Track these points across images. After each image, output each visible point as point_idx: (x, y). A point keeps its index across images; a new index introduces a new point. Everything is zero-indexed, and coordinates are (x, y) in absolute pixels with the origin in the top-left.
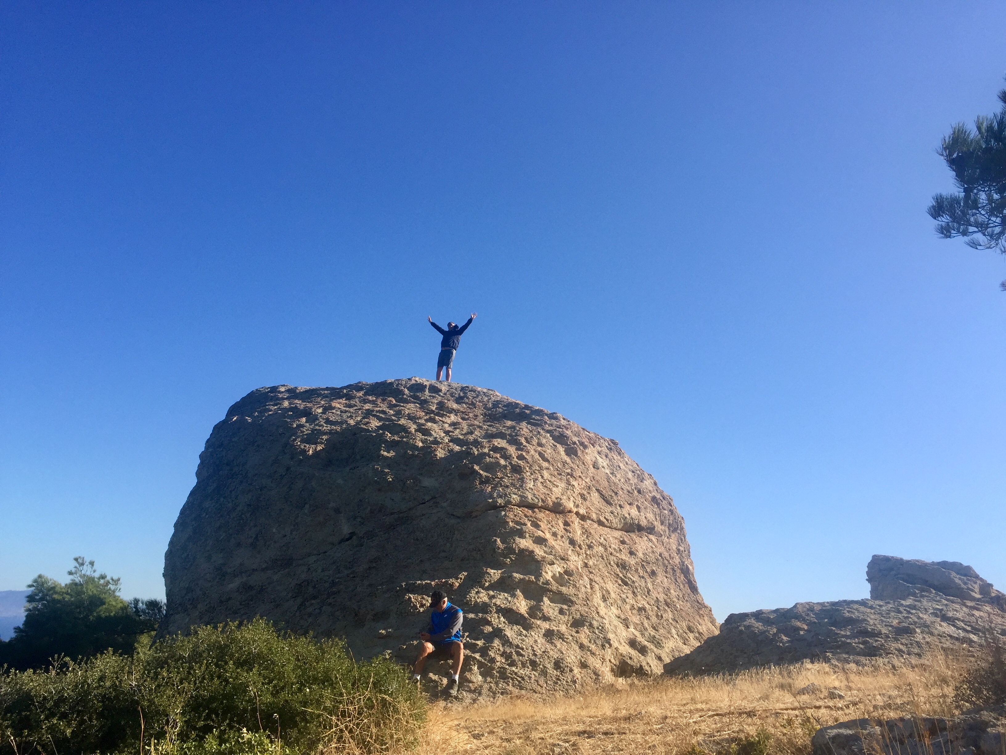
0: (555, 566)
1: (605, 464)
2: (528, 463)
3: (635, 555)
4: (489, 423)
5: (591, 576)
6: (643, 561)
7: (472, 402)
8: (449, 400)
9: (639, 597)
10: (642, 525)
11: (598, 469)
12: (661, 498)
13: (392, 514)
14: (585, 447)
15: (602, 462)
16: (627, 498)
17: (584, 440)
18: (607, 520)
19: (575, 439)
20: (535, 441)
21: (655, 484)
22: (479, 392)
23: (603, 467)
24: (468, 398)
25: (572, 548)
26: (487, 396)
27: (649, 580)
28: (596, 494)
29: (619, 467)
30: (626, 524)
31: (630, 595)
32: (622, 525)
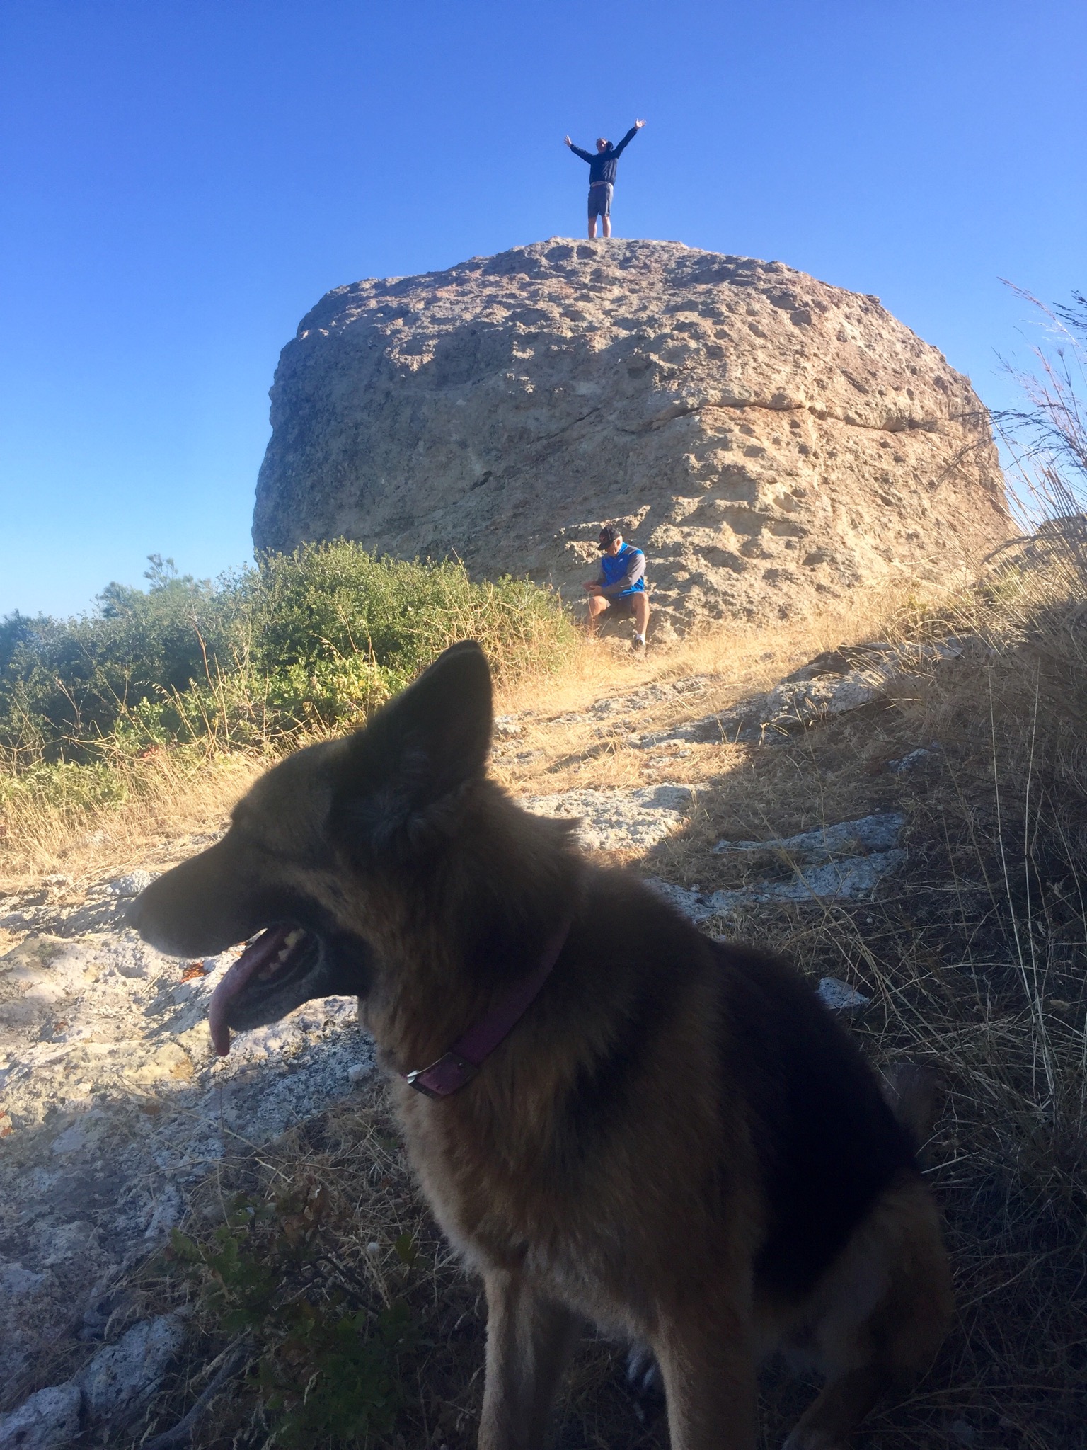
0: (778, 485)
1: (856, 334)
2: (732, 341)
3: (904, 461)
4: (670, 292)
5: (834, 495)
6: (916, 469)
7: (645, 264)
8: (609, 266)
9: (909, 521)
10: (917, 419)
11: (845, 341)
12: (952, 380)
13: (539, 439)
14: (824, 309)
15: (852, 330)
16: (892, 379)
17: (821, 299)
18: (860, 416)
19: (808, 298)
20: (743, 308)
21: (942, 360)
22: (654, 247)
23: (854, 338)
24: (637, 258)
25: (803, 457)
26: (668, 251)
27: (924, 496)
28: (843, 379)
29: (880, 335)
30: (890, 419)
31: (895, 518)
32: (884, 421)
